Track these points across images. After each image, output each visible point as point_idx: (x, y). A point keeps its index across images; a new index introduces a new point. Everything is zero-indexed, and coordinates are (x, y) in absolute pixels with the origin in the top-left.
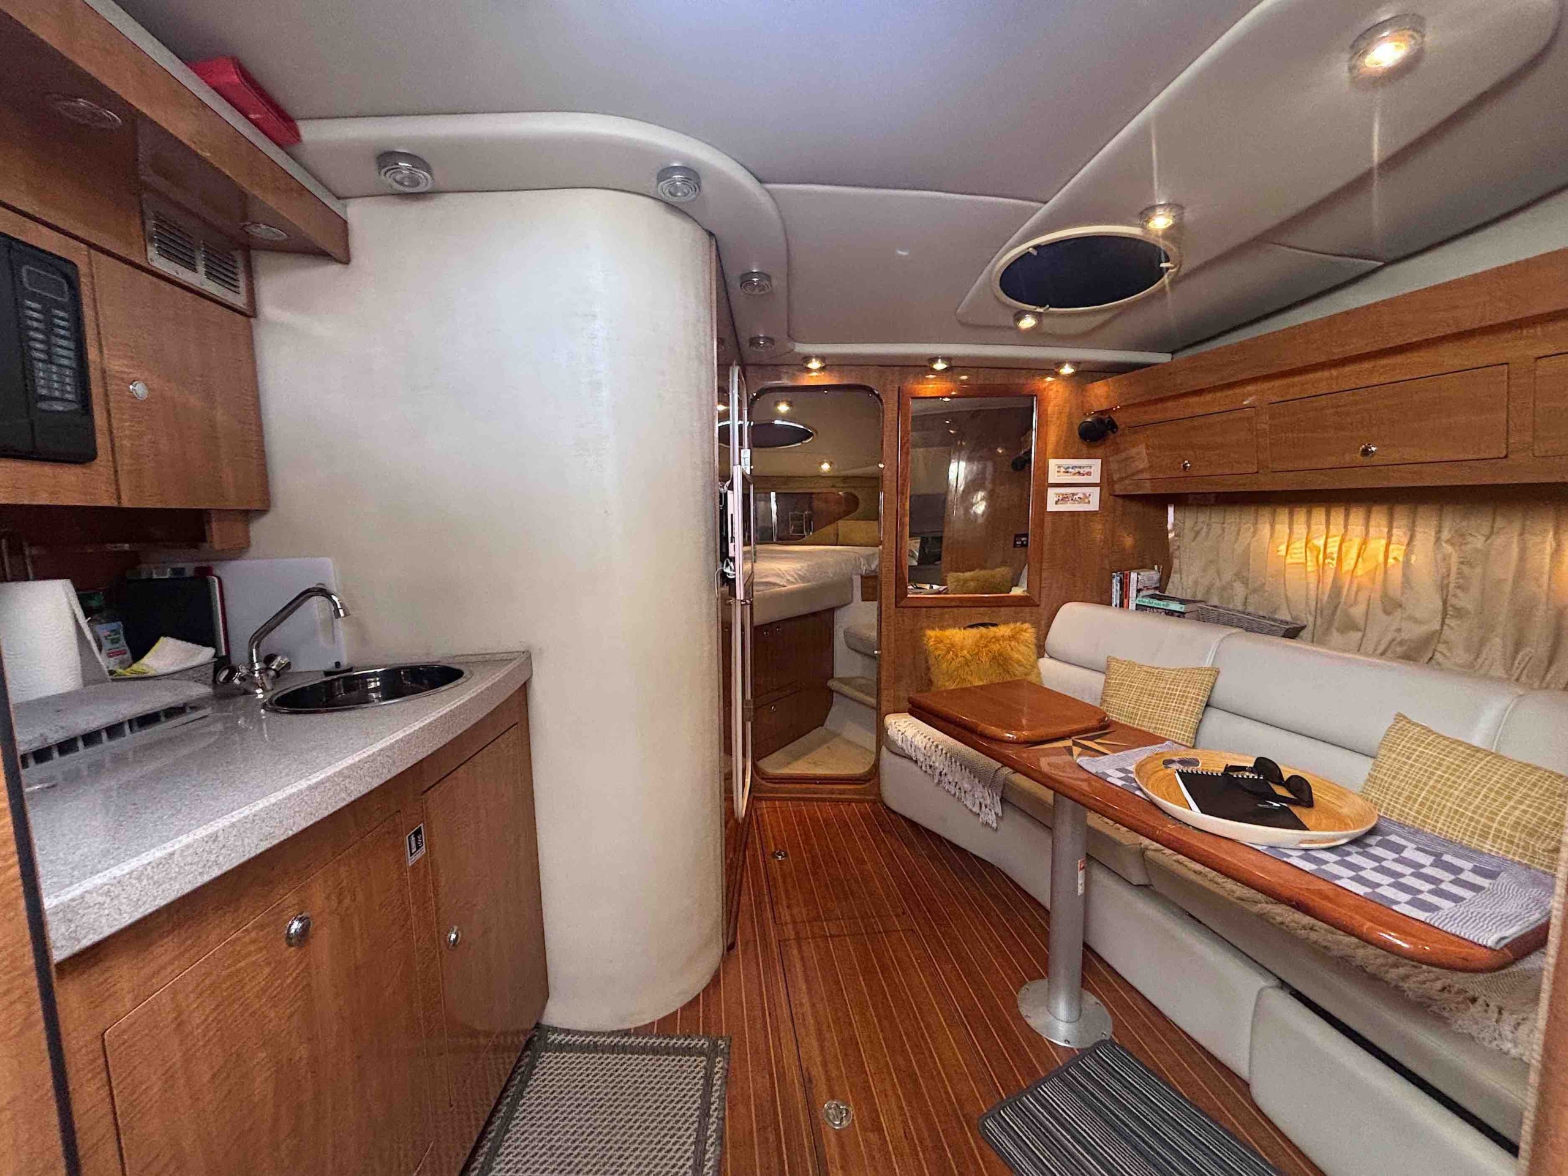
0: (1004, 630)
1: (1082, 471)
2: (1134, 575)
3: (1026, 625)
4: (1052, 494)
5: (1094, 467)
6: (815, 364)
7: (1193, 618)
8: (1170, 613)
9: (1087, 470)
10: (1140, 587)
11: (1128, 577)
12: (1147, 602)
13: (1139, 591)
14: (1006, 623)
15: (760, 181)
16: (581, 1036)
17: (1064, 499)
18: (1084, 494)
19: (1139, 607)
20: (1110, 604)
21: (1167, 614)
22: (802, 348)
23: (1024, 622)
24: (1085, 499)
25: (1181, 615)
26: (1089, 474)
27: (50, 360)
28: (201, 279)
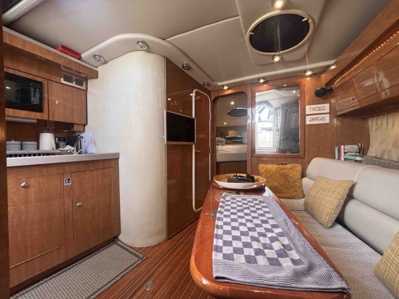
0: (289, 166)
1: (320, 109)
2: (342, 147)
3: (298, 165)
4: (308, 118)
5: (326, 107)
6: (226, 88)
7: (365, 163)
8: (356, 161)
9: (323, 108)
10: (346, 151)
11: (340, 147)
12: (347, 157)
13: (345, 153)
14: (290, 163)
15: (164, 40)
17: (314, 119)
18: (322, 117)
19: (345, 159)
20: (335, 158)
21: (355, 162)
22: (220, 84)
23: (298, 163)
24: (323, 119)
25: (360, 162)
26: (324, 109)
27: (34, 96)
28: (74, 84)
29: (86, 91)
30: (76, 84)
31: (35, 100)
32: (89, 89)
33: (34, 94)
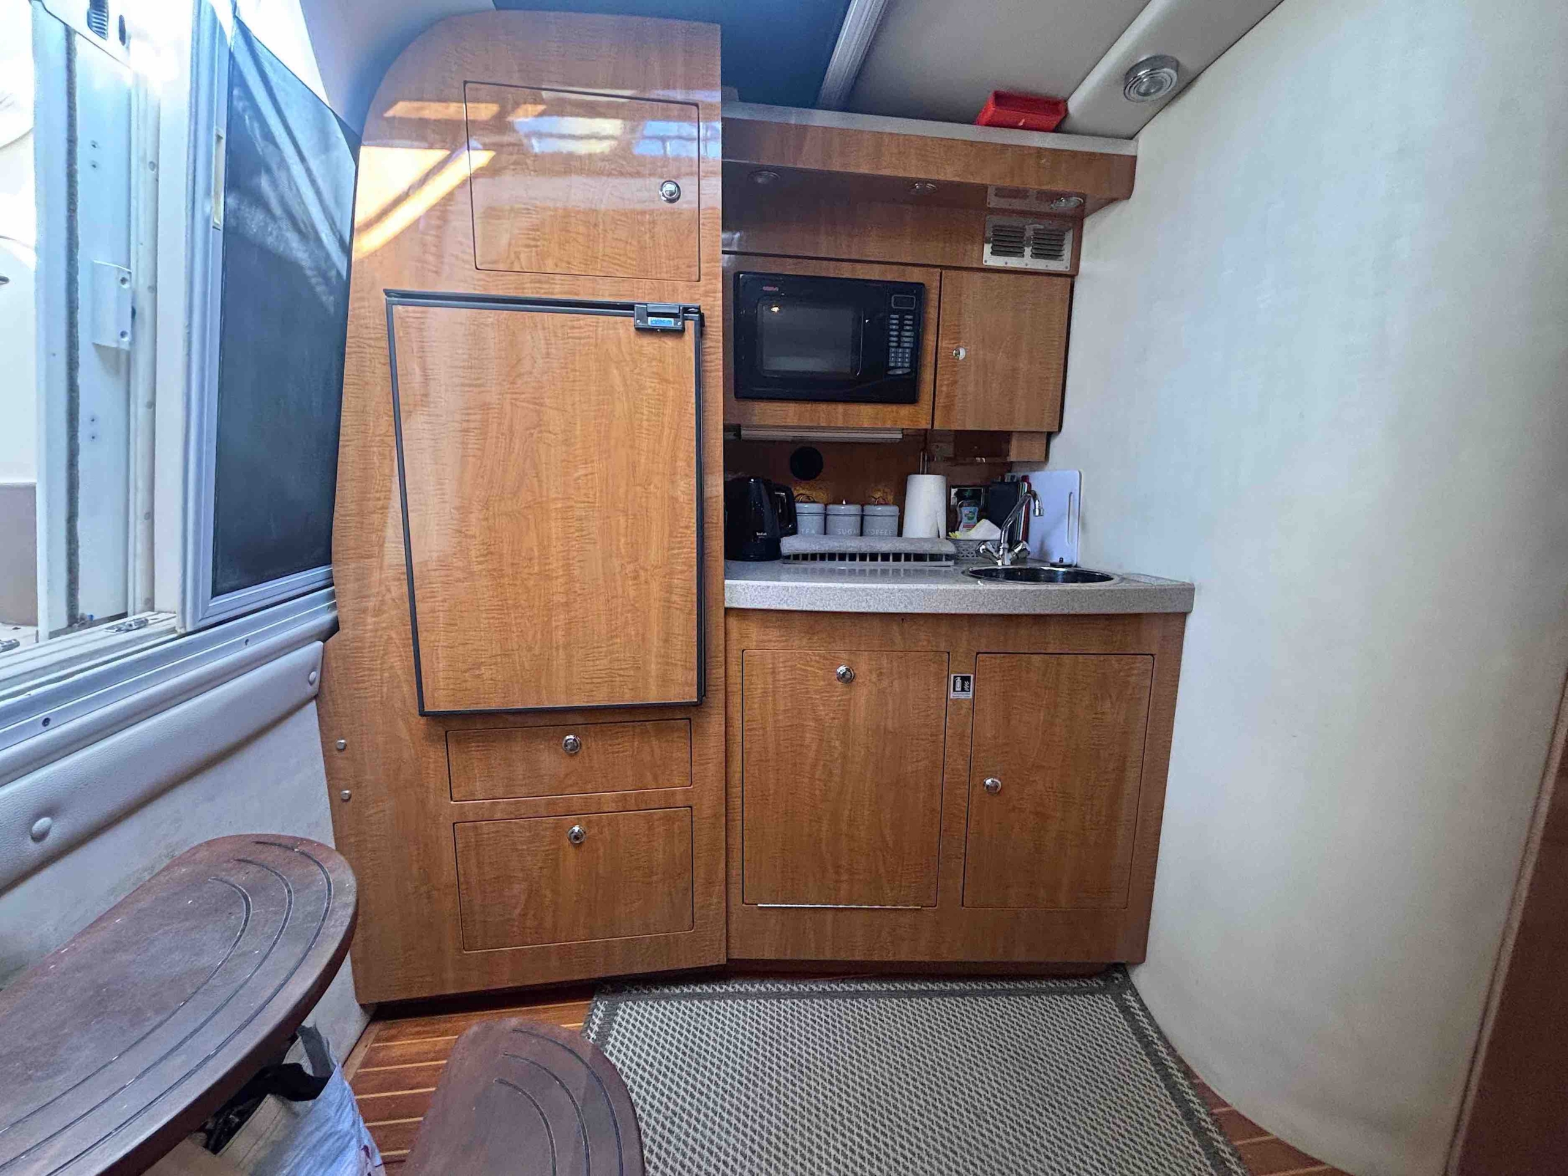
16: (1150, 1025)
27: (899, 347)
28: (1026, 261)
29: (1071, 277)
30: (1036, 255)
31: (899, 362)
32: (1083, 264)
33: (899, 336)
